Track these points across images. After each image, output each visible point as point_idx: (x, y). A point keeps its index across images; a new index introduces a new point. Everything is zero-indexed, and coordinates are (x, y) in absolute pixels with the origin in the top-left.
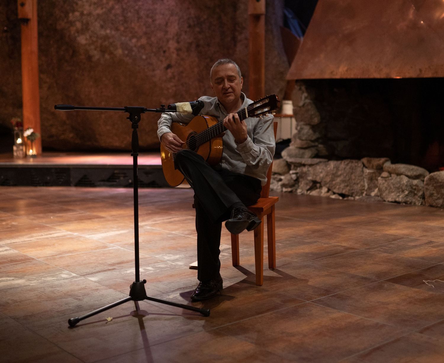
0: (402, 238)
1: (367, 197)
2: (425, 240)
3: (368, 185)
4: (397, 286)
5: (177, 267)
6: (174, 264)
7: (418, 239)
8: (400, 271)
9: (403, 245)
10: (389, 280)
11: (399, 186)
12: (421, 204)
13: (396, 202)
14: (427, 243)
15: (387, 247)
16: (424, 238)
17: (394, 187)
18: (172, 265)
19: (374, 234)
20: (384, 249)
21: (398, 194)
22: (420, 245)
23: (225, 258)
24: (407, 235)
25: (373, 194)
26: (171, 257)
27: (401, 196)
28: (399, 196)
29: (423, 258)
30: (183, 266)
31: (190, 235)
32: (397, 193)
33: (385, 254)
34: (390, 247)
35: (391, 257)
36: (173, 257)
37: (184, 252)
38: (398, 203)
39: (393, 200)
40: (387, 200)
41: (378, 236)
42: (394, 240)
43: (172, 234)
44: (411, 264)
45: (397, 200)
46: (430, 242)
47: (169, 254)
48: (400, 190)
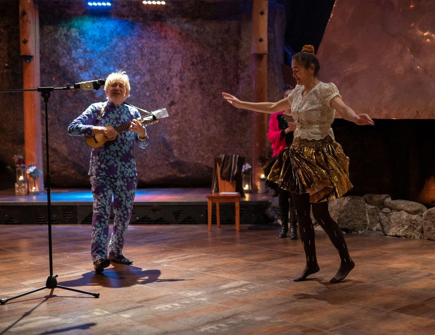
0: (405, 271)
1: (369, 231)
2: (425, 272)
3: (370, 220)
4: (403, 315)
5: (202, 303)
6: (198, 300)
7: (419, 272)
8: (404, 302)
9: (406, 277)
10: (396, 310)
11: (399, 221)
12: (420, 238)
13: (396, 236)
14: (427, 276)
15: (391, 280)
16: (424, 271)
17: (395, 222)
18: (196, 301)
19: (379, 268)
20: (388, 282)
21: (399, 229)
22: (422, 278)
23: (244, 293)
24: (409, 268)
25: (374, 229)
26: (193, 293)
27: (401, 231)
28: (399, 230)
29: (424, 290)
30: (207, 302)
31: (208, 271)
32: (397, 228)
33: (391, 287)
34: (394, 280)
35: (396, 289)
36: (196, 294)
37: (205, 288)
38: (399, 237)
39: (394, 234)
40: (388, 235)
41: (382, 270)
42: (398, 273)
43: (190, 271)
44: (414, 295)
45: (398, 234)
46: (430, 275)
47: (191, 290)
48: (400, 225)
